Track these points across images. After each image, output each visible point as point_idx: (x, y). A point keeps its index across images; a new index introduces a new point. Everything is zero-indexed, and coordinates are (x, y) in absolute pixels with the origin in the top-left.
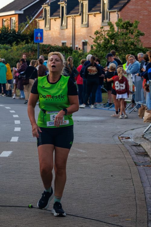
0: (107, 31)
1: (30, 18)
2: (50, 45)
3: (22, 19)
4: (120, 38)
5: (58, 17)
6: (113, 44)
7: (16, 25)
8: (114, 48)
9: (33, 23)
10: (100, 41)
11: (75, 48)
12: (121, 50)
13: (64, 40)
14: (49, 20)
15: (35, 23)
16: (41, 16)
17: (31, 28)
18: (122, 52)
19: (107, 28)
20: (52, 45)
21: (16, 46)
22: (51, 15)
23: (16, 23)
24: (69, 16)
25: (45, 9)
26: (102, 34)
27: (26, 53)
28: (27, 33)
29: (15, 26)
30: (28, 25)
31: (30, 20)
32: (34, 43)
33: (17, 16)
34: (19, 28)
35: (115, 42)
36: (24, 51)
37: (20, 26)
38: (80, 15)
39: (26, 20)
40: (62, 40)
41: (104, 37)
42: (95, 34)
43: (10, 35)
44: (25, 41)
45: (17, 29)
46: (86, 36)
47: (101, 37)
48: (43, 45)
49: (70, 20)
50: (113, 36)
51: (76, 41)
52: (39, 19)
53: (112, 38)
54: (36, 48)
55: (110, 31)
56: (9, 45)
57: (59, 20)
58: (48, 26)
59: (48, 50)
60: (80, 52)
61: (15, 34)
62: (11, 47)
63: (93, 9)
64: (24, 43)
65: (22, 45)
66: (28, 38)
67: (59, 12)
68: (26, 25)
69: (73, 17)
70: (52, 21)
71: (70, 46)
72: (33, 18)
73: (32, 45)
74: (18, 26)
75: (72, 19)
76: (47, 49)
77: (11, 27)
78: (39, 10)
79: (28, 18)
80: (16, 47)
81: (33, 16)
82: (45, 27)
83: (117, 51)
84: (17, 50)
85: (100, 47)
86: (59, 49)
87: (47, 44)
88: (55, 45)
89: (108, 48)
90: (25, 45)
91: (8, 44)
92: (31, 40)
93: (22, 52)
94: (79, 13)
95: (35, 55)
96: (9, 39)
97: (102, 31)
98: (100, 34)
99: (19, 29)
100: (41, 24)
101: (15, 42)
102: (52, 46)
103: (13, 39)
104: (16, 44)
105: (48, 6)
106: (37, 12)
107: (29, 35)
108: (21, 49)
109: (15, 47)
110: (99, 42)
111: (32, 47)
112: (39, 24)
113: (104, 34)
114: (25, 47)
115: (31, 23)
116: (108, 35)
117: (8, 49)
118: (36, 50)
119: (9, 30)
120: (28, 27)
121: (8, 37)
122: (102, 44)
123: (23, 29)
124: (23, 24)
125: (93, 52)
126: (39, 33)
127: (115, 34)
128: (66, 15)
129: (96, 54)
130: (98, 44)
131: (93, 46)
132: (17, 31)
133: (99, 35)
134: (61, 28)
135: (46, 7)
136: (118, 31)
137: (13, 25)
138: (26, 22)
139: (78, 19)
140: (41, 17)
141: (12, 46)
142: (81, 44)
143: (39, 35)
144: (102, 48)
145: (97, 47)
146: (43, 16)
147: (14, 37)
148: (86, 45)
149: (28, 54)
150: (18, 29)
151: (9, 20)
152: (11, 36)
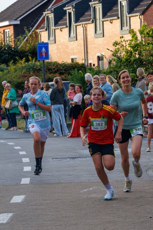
0: (129, 41)
1: (28, 29)
2: (57, 63)
3: (19, 30)
4: (146, 48)
5: (65, 26)
6: (137, 56)
7: (12, 39)
8: (139, 62)
9: (33, 36)
10: (120, 53)
11: (89, 65)
12: (148, 64)
13: (74, 55)
14: (54, 30)
15: (35, 35)
16: (42, 26)
17: (31, 42)
18: (149, 66)
19: (128, 37)
20: (59, 62)
21: (14, 65)
22: (56, 24)
23: (11, 36)
24: (78, 24)
25: (48, 16)
26: (123, 45)
27: (27, 73)
28: (26, 49)
29: (10, 40)
30: (27, 38)
31: (29, 31)
32: (36, 61)
33: (12, 27)
34: (16, 43)
35: (140, 54)
36: (24, 71)
37: (16, 40)
38: (93, 22)
39: (23, 33)
40: (72, 55)
41: (125, 48)
42: (113, 45)
43: (5, 51)
44: (24, 58)
45: (12, 44)
46: (102, 49)
47: (121, 49)
48: (48, 62)
49: (80, 29)
50: (136, 47)
51: (89, 55)
52: (41, 30)
53: (135, 49)
54: (39, 67)
55: (132, 41)
56: (4, 66)
57: (66, 30)
58: (52, 38)
59: (54, 69)
60: (96, 69)
61: (11, 51)
62: (8, 68)
63: (109, 14)
64: (24, 61)
65: (21, 64)
66: (28, 55)
67: (66, 20)
68: (25, 38)
69: (84, 25)
70: (58, 32)
71: (82, 62)
72: (33, 30)
73: (34, 64)
74: (15, 41)
75: (82, 28)
76: (53, 67)
77: (6, 42)
78: (39, 19)
79: (26, 29)
80: (14, 67)
81: (33, 27)
82: (49, 39)
83: (143, 65)
84: (16, 70)
85: (122, 60)
86: (69, 67)
87: (53, 61)
88: (63, 61)
89: (131, 62)
90: (25, 64)
91: (3, 64)
92: (31, 57)
93: (21, 72)
94: (91, 20)
95: (38, 76)
96: (3, 57)
97: (122, 42)
98: (120, 45)
99: (16, 45)
100: (44, 37)
101: (12, 61)
102: (59, 64)
103: (8, 57)
104: (13, 63)
105: (52, 13)
106: (37, 21)
107: (29, 51)
108: (19, 69)
109: (12, 67)
110: (119, 55)
111: (34, 66)
112: (41, 37)
113: (125, 45)
114: (25, 66)
115: (30, 35)
116: (130, 46)
117: (4, 70)
118: (40, 70)
119: (3, 45)
120: (27, 40)
121: (2, 55)
122: (123, 57)
123: (21, 44)
124: (20, 37)
125: (113, 68)
126: (44, 48)
127: (139, 44)
128: (75, 23)
129: (117, 70)
130: (119, 58)
131: (112, 61)
132: (13, 47)
133: (119, 47)
134: (69, 40)
135: (48, 15)
136: (142, 40)
137: (8, 40)
138: (23, 34)
139: (91, 27)
140: (43, 28)
141: (8, 66)
142: (96, 59)
143: (44, 50)
144: (124, 62)
145: (117, 62)
146: (46, 26)
147: (9, 54)
148: (102, 59)
149: (30, 74)
150: (14, 44)
151: (2, 34)
152: (5, 54)
